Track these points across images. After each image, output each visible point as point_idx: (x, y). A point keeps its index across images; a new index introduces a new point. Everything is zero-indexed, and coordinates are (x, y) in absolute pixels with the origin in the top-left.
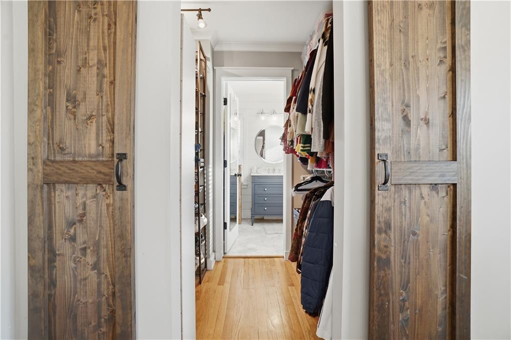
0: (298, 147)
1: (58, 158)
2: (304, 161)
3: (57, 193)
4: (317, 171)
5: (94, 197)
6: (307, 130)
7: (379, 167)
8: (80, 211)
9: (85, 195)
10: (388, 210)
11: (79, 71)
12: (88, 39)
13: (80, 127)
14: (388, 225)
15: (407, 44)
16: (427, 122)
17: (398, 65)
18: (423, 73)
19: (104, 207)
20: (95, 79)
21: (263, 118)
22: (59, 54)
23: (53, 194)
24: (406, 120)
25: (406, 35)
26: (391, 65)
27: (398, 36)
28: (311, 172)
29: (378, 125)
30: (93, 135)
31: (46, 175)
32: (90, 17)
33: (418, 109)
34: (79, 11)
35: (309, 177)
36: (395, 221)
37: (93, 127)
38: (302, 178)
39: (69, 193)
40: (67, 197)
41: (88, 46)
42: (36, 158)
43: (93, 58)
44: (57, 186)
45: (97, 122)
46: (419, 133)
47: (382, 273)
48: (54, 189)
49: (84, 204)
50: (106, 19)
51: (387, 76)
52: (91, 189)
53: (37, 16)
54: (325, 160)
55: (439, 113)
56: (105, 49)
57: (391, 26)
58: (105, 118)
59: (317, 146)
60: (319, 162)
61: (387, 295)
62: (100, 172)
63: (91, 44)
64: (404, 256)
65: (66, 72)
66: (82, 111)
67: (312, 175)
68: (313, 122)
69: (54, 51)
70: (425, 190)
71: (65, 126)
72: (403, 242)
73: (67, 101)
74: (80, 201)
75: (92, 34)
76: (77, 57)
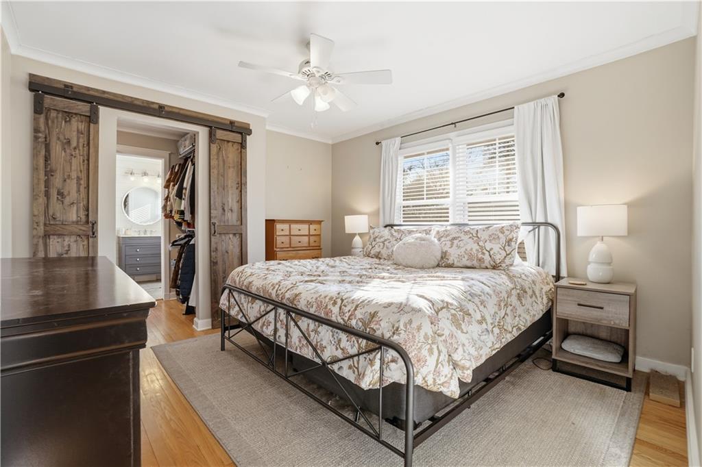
0: (177, 217)
1: (52, 223)
2: (179, 224)
3: (51, 240)
4: (189, 231)
5: (75, 241)
6: (182, 208)
7: (212, 227)
8: (67, 249)
9: (70, 241)
10: (216, 243)
11: (65, 180)
12: (71, 166)
13: (66, 208)
14: (216, 249)
15: (224, 180)
16: (232, 211)
17: (221, 189)
18: (230, 192)
19: (81, 246)
20: (75, 185)
21: (132, 178)
22: (52, 171)
23: (48, 240)
24: (224, 210)
25: (224, 177)
26: (218, 188)
27: (221, 177)
28: (184, 232)
29: (212, 211)
30: (75, 211)
31: (45, 231)
32: (72, 155)
33: (228, 205)
34: (65, 152)
35: (183, 236)
36: (219, 248)
37: (75, 208)
38: (177, 236)
39: (59, 240)
40: (58, 242)
41: (71, 169)
42: (39, 222)
43: (74, 175)
44: (51, 237)
45: (77, 206)
46: (229, 215)
47: (214, 267)
48: (49, 239)
49: (69, 246)
50: (82, 157)
51: (216, 193)
52: (73, 238)
53: (40, 152)
54: (191, 225)
55: (236, 207)
56: (81, 171)
57: (218, 174)
58: (82, 204)
59: (188, 217)
60: (189, 225)
61: (217, 276)
62: (80, 230)
63: (73, 168)
64: (224, 261)
65: (57, 181)
66: (67, 200)
67: (185, 234)
68: (184, 205)
69: (48, 169)
70: (231, 236)
71: (56, 207)
72: (223, 255)
73: (58, 195)
74: (66, 243)
75: (73, 164)
76: (64, 173)
